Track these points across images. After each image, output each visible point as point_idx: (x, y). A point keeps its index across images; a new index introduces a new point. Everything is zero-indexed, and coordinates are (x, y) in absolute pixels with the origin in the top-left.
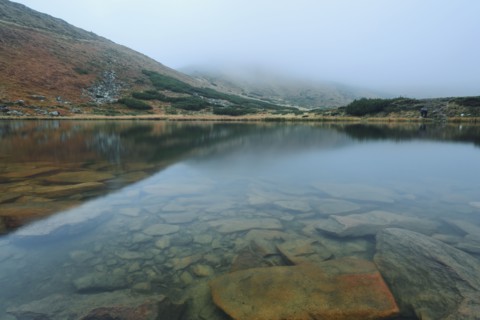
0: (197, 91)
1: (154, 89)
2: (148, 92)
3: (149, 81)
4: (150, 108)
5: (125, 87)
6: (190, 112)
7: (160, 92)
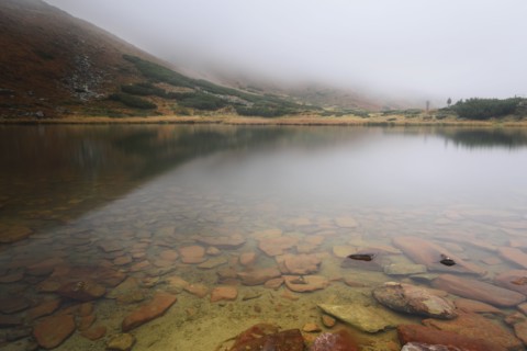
0: (198, 85)
1: (146, 81)
2: (139, 85)
3: (136, 70)
4: (155, 107)
5: (106, 78)
6: (206, 112)
7: (156, 85)
